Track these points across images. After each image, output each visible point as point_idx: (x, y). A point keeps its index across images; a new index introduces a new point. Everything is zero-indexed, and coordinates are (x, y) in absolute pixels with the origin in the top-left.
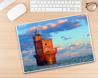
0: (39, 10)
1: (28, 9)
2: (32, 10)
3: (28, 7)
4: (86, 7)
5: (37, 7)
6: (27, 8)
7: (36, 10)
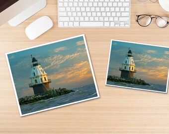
0: (71, 25)
1: (55, 24)
2: (60, 25)
3: (55, 21)
4: (137, 21)
5: (68, 20)
6: (53, 22)
7: (66, 25)
